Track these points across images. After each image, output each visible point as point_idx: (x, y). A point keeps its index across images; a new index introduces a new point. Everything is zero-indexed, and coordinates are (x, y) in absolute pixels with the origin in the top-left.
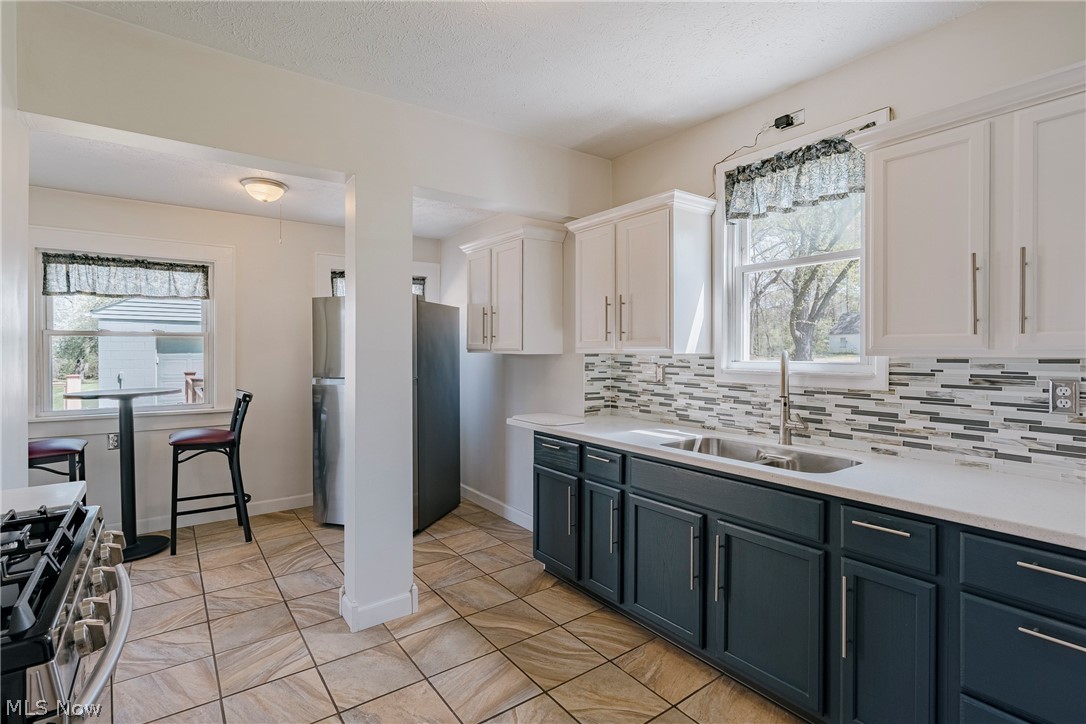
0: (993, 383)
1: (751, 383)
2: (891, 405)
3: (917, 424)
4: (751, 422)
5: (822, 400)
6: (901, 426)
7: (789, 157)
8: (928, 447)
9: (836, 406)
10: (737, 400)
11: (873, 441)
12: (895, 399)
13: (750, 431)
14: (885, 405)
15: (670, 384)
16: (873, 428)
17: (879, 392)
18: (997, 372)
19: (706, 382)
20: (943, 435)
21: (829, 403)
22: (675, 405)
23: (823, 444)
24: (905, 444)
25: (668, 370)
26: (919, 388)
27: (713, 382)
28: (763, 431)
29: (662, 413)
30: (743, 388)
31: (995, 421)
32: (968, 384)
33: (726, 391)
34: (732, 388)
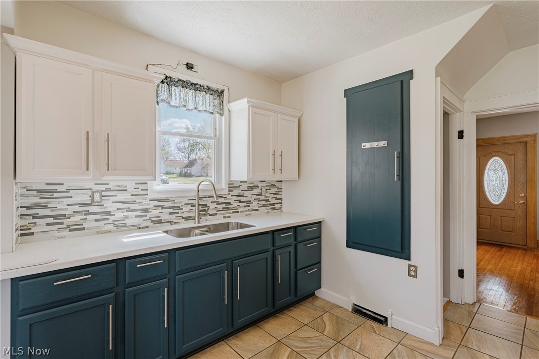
0: (252, 188)
1: (172, 196)
2: (229, 199)
3: (235, 205)
4: (172, 218)
5: (206, 201)
6: (231, 206)
7: (191, 84)
8: (238, 212)
9: (211, 202)
10: (163, 207)
11: (224, 214)
12: (229, 197)
13: (172, 223)
14: (227, 199)
15: (106, 204)
16: (224, 209)
17: (225, 195)
18: (252, 185)
19: (141, 199)
20: (242, 207)
21: (208, 201)
22: (112, 218)
23: (207, 220)
24: (233, 212)
25: (104, 193)
26: (236, 192)
27: (146, 199)
28: (179, 221)
29: (98, 227)
30: (167, 200)
31: (252, 200)
32: (247, 189)
33: (156, 203)
34: (159, 201)
